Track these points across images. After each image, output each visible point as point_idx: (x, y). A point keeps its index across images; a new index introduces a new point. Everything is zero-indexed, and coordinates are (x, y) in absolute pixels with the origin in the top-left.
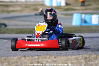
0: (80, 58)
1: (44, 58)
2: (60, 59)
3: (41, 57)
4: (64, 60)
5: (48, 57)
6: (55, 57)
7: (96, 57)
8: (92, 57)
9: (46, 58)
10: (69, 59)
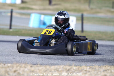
0: (60, 70)
1: (18, 66)
2: (38, 69)
3: (15, 66)
4: (43, 70)
5: (23, 65)
6: (31, 67)
7: (79, 69)
8: (74, 69)
9: (21, 67)
10: (48, 69)
